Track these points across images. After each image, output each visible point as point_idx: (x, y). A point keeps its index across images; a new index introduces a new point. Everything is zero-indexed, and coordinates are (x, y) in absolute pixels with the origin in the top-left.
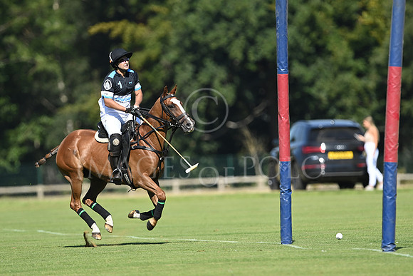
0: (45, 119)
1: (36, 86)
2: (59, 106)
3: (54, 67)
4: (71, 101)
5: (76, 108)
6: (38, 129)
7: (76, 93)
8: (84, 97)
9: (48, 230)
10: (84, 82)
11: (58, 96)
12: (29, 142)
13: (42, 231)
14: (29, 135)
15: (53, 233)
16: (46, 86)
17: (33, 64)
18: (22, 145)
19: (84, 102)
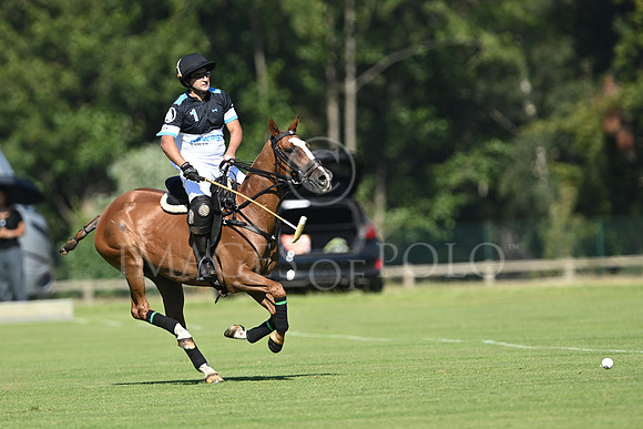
0: (497, 146)
1: (482, 86)
2: (520, 122)
3: (512, 55)
4: (543, 113)
5: (551, 126)
6: (485, 163)
7: (551, 99)
8: (565, 106)
9: (502, 341)
10: (566, 79)
11: (519, 105)
12: (469, 186)
13: (491, 342)
14: (470, 173)
15: (510, 345)
16: (499, 88)
17: (477, 49)
18: (456, 191)
19: (565, 115)
